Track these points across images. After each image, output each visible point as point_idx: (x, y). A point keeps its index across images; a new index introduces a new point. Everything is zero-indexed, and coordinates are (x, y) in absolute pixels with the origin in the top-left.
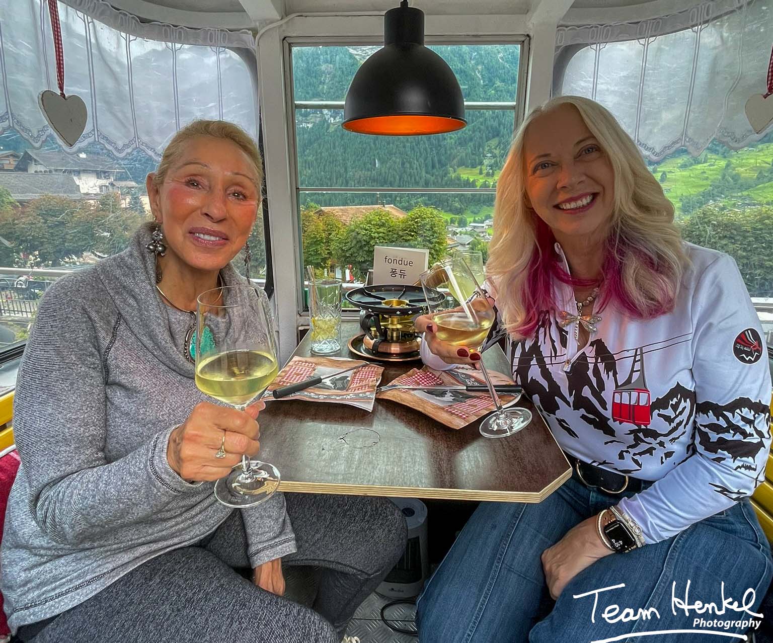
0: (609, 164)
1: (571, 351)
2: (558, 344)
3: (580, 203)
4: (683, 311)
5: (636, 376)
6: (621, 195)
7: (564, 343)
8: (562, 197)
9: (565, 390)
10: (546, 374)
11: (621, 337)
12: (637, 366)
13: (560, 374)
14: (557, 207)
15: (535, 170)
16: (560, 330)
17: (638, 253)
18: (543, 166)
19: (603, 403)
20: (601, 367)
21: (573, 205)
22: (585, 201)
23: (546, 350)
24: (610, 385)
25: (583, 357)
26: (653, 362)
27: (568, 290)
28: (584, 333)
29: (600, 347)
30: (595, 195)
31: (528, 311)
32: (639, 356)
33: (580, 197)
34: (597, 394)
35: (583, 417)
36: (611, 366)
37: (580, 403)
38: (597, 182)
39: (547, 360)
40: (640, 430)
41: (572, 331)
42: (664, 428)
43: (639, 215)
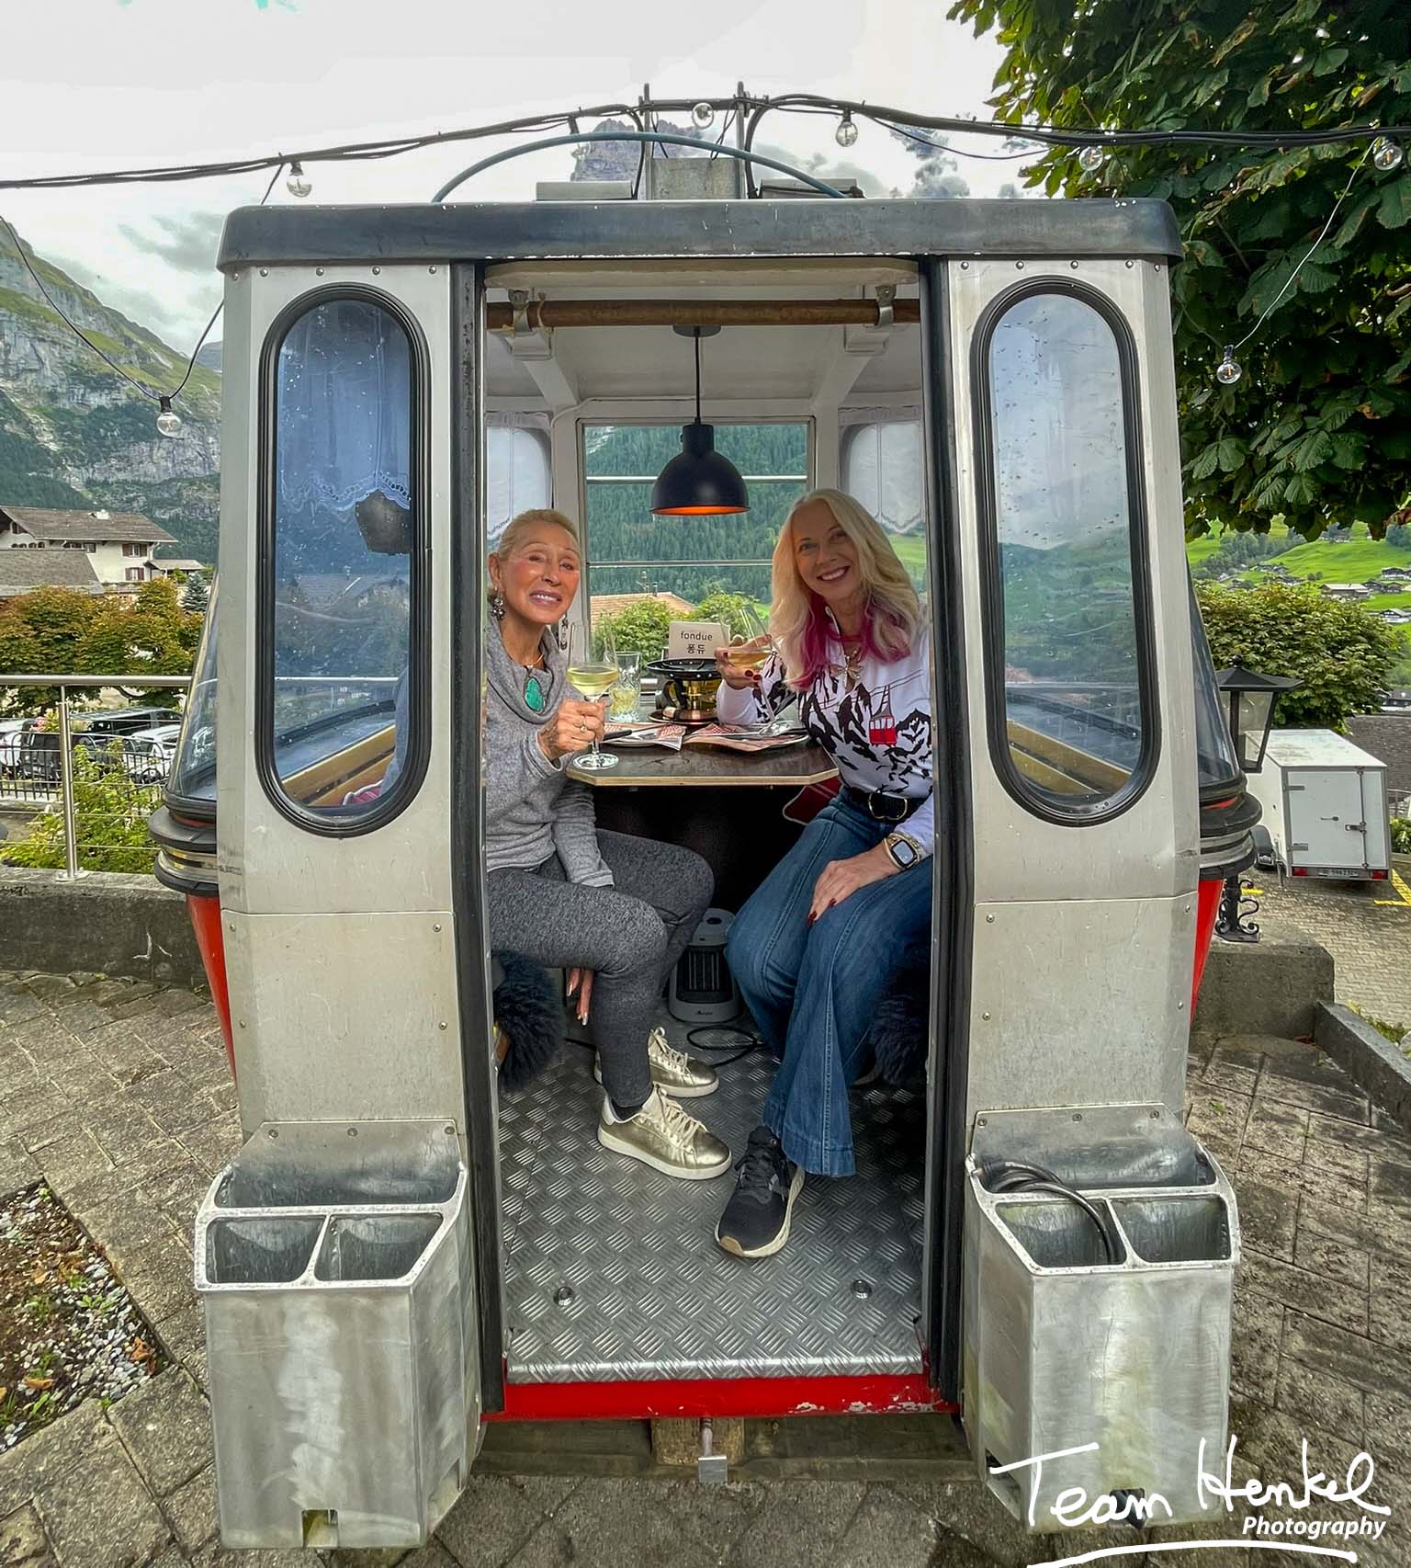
0: (853, 545)
1: (840, 696)
2: (830, 691)
3: (836, 575)
4: (917, 654)
5: (885, 706)
6: (866, 569)
7: (835, 690)
8: (823, 571)
9: (837, 730)
10: (822, 718)
11: (875, 679)
12: (886, 699)
13: (831, 715)
14: (820, 578)
15: (801, 549)
16: (833, 679)
17: (883, 612)
18: (807, 546)
19: (863, 732)
20: (861, 703)
21: (830, 577)
22: (838, 574)
23: (821, 698)
24: (866, 716)
25: (849, 698)
26: (896, 694)
27: (839, 647)
28: (851, 681)
29: (861, 690)
30: (846, 569)
31: (806, 667)
32: (887, 691)
33: (835, 571)
34: (858, 725)
35: (855, 749)
36: (868, 703)
37: (850, 737)
38: (846, 558)
39: (822, 706)
40: (891, 750)
41: (842, 680)
42: (909, 746)
43: (881, 582)
